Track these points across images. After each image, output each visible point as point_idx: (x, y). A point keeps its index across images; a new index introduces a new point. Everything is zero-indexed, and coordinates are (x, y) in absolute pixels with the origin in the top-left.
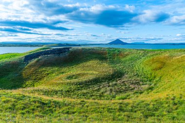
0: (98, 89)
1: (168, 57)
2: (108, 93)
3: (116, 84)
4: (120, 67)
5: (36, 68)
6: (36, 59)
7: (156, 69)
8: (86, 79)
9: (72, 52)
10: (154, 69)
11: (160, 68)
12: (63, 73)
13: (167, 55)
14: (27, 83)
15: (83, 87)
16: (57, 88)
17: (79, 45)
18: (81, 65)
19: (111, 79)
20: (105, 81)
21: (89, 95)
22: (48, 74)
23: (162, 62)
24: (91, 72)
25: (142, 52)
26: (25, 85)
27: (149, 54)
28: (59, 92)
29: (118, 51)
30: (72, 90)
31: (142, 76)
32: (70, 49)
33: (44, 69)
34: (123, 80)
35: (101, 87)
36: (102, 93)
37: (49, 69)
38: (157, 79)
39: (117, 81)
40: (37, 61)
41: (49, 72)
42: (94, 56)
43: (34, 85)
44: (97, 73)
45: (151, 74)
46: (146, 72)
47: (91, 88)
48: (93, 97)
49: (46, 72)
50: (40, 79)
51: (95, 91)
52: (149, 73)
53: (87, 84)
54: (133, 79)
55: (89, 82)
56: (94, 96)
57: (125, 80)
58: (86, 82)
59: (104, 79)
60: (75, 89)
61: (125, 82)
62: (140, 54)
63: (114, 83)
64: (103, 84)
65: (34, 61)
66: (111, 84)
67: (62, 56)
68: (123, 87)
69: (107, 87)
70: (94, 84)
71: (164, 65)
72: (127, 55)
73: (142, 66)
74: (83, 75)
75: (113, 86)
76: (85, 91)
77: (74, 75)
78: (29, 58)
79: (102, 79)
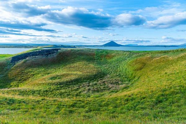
0: (78, 89)
1: (149, 58)
2: (85, 92)
3: (96, 84)
4: (105, 68)
5: (22, 68)
6: (24, 60)
7: (137, 70)
8: (67, 80)
9: (60, 53)
10: (135, 70)
11: (141, 69)
12: (49, 73)
13: (149, 56)
14: (12, 84)
15: (63, 87)
16: (36, 88)
17: (74, 47)
18: (68, 66)
19: (93, 79)
20: (87, 81)
21: (66, 94)
22: (34, 75)
23: (143, 63)
24: (75, 73)
25: (128, 53)
26: (9, 86)
27: (134, 56)
28: (36, 92)
29: (106, 53)
30: (51, 90)
31: (124, 76)
32: (59, 50)
33: (30, 70)
34: (104, 80)
35: (81, 87)
36: (80, 92)
37: (35, 70)
38: (136, 78)
39: (98, 81)
40: (24, 62)
41: (35, 73)
42: (82, 57)
43: (18, 86)
44: (81, 73)
45: (132, 74)
46: (128, 72)
47: (70, 88)
48: (69, 96)
49: (32, 73)
50: (25, 80)
51: (74, 90)
52: (131, 73)
53: (68, 84)
54: (114, 79)
55: (70, 82)
56: (71, 95)
57: (106, 80)
58: (67, 82)
59: (86, 79)
60: (54, 89)
61: (105, 82)
62: (126, 55)
63: (95, 83)
64: (84, 84)
65: (21, 62)
66: (91, 84)
67: (50, 57)
68: (101, 87)
69: (87, 87)
70: (74, 84)
71: (144, 66)
72: (114, 56)
73: (126, 66)
74: (67, 75)
75: (92, 86)
76: (63, 91)
77: (58, 76)
78: (16, 58)
79: (84, 79)
